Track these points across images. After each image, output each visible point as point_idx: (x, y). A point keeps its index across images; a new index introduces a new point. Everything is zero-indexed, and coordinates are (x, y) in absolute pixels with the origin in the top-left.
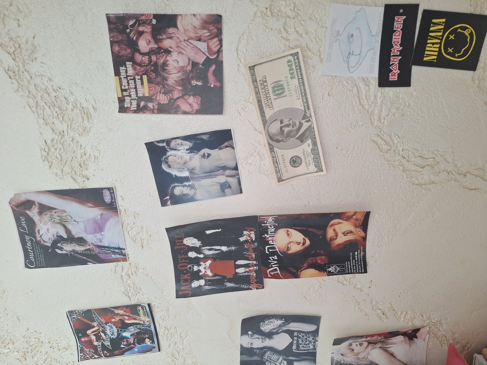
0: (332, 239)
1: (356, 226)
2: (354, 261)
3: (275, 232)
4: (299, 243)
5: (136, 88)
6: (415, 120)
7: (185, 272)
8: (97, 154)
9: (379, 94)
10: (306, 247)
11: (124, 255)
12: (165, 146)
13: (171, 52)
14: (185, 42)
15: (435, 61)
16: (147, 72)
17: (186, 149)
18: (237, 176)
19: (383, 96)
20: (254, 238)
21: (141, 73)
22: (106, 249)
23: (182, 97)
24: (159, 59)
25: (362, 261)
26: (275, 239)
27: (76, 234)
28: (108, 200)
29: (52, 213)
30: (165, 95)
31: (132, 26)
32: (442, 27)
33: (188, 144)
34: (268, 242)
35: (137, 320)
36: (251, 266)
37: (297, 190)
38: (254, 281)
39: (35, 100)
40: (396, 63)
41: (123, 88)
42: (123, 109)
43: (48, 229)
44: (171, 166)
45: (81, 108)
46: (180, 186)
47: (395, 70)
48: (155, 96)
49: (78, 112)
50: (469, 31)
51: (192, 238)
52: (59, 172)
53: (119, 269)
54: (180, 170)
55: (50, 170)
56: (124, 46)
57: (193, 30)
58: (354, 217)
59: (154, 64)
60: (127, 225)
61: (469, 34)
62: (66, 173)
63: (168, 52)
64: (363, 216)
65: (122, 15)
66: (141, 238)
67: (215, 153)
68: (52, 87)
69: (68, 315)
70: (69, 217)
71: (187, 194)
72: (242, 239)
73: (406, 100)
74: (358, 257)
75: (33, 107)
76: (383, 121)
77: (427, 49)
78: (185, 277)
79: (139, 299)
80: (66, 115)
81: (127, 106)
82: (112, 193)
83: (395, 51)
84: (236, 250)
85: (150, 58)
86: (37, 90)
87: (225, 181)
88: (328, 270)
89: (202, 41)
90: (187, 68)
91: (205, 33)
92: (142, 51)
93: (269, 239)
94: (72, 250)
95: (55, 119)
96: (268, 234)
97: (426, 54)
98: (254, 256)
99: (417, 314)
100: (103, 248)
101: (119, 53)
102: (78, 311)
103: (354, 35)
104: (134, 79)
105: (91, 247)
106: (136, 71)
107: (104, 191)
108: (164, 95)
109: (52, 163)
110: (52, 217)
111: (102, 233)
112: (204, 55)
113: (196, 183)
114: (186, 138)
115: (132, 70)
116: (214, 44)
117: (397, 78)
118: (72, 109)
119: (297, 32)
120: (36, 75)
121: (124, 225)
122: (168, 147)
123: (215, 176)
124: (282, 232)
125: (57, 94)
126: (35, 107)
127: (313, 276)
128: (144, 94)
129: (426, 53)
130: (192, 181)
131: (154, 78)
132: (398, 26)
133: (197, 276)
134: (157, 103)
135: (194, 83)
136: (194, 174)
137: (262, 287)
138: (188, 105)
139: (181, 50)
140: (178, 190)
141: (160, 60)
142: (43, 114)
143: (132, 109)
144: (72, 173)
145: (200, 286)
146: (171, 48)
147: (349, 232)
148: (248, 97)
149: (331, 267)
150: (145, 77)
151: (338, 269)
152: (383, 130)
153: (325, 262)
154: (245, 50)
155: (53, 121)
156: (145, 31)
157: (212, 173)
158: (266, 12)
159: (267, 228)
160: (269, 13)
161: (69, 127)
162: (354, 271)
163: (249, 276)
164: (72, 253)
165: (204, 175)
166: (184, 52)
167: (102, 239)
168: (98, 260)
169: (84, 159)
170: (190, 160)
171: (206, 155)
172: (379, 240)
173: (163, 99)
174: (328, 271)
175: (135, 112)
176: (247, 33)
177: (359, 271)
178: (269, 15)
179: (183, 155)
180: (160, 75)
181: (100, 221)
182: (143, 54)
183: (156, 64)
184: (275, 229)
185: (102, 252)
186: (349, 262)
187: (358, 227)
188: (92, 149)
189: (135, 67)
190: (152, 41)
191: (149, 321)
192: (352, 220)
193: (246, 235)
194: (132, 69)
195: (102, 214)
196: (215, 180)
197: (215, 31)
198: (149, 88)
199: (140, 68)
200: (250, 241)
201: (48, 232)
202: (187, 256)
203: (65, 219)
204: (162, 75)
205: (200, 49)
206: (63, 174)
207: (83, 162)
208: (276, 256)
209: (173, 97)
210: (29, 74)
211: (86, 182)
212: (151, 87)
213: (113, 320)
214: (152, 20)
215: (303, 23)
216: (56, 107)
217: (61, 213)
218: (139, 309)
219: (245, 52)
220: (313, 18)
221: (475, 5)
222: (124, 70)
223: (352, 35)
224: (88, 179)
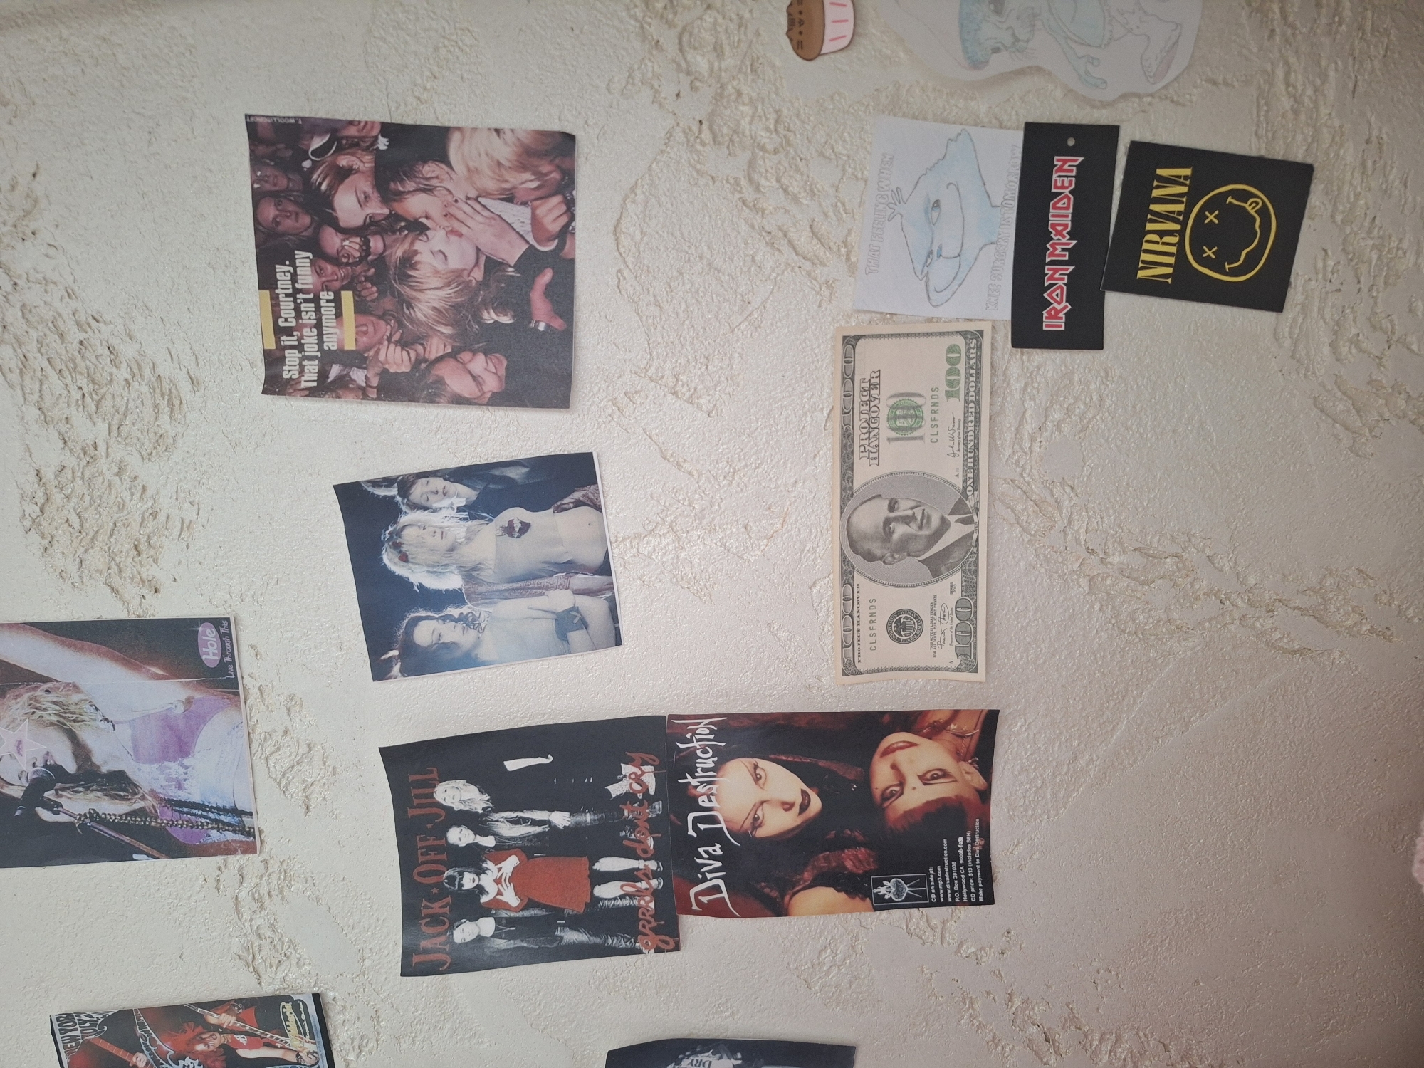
0: (888, 796)
1: (959, 756)
2: (954, 864)
3: (716, 769)
4: (788, 806)
5: (319, 326)
6: (1119, 443)
7: (435, 891)
8: (189, 514)
9: (1015, 370)
10: (810, 819)
11: (250, 834)
12: (394, 497)
13: (428, 229)
14: (467, 203)
15: (1169, 281)
16: (356, 281)
17: (458, 508)
18: (607, 593)
19: (1025, 375)
20: (654, 787)
21: (337, 285)
22: (194, 811)
23: (453, 355)
24: (391, 247)
25: (978, 867)
26: (716, 790)
27: (105, 762)
28: (211, 657)
29: (39, 693)
30: (403, 349)
31: (320, 152)
32: (1185, 189)
33: (463, 494)
34: (695, 799)
35: (277, 1047)
36: (643, 877)
37: (783, 639)
38: (648, 926)
39: (19, 351)
40: (1061, 283)
41: (281, 323)
42: (275, 385)
43: (20, 742)
44: (410, 557)
45: (153, 379)
46: (433, 618)
47: (1059, 303)
48: (375, 349)
49: (145, 389)
50: (1257, 203)
51: (460, 783)
52: (72, 568)
53: (230, 877)
54: (436, 569)
55: (44, 560)
56: (291, 208)
57: (494, 172)
58: (952, 726)
59: (375, 260)
60: (265, 738)
61: (1256, 212)
62: (92, 569)
63: (418, 228)
64: (979, 726)
65: (293, 121)
66: (305, 781)
67: (542, 520)
68: (74, 314)
69: (56, 1028)
70: (87, 707)
71: (453, 643)
72: (615, 790)
73: (1093, 387)
74: (965, 853)
75: (11, 372)
76: (1027, 444)
77: (1146, 246)
78: (436, 907)
79: (287, 979)
80: (109, 397)
81: (288, 377)
82: (225, 634)
83: (1056, 249)
84: (597, 823)
85: (367, 243)
86: (28, 321)
87: (571, 606)
88: (875, 891)
89: (516, 204)
90: (472, 274)
91: (526, 182)
92: (342, 224)
93: (698, 790)
94: (90, 813)
95: (73, 408)
96: (697, 774)
97: (1143, 262)
98: (650, 843)
99: (1151, 1043)
100: (186, 810)
101: (278, 224)
102: (89, 1016)
103: (942, 204)
104: (316, 301)
105: (149, 802)
106: (324, 279)
107: (200, 629)
108: (399, 348)
109: (52, 537)
110: (34, 706)
111: (186, 762)
112: (523, 243)
113: (483, 609)
114: (460, 475)
115: (312, 275)
116: (551, 211)
117: (1063, 324)
118: (126, 380)
119: (785, 191)
120: (28, 281)
121: (255, 736)
122: (404, 499)
123: (539, 591)
124: (738, 770)
125: (86, 336)
126: (18, 371)
127: (830, 910)
128: (341, 343)
129: (1144, 257)
130: (470, 605)
131: (373, 301)
132: (1063, 181)
133: (471, 906)
134: (378, 370)
135: (490, 316)
136: (478, 582)
137: (672, 945)
138: (470, 378)
139: (456, 225)
140: (426, 632)
141: (394, 250)
142: (40, 391)
143: (304, 385)
144: (110, 571)
145: (480, 939)
146: (427, 217)
147: (940, 773)
148: (645, 362)
149: (885, 883)
150: (347, 297)
151: (907, 889)
152: (1031, 471)
153: (868, 868)
154: (638, 232)
155: (67, 412)
156: (355, 167)
157: (532, 582)
158: (700, 132)
159: (692, 755)
160: (706, 135)
161: (115, 433)
162: (953, 897)
163: (634, 910)
164: (88, 820)
165: (508, 586)
166: (464, 230)
167: (185, 780)
168: (167, 846)
169: (148, 531)
170: (469, 539)
171: (517, 526)
172: (1027, 802)
173: (396, 360)
174: (876, 894)
175: (312, 393)
176: (646, 186)
177: (969, 898)
178: (707, 141)
179: (446, 523)
180: (393, 291)
181: (181, 723)
182: (347, 232)
183: (381, 261)
184: (715, 759)
185: (180, 822)
186: (939, 867)
187: (965, 760)
188: (177, 499)
189: (320, 267)
190: (375, 196)
191: (314, 1052)
192: (947, 736)
193: (630, 778)
194: (310, 273)
195: (189, 701)
196: (539, 602)
197: (555, 175)
198: (356, 327)
199: (336, 269)
200: (640, 796)
201: (19, 752)
202: (443, 842)
203: (75, 713)
204: (398, 291)
205: (509, 224)
206: (82, 572)
207: (146, 537)
208: (718, 847)
209: (427, 356)
210: (10, 277)
211: (150, 597)
212: (362, 325)
213: (200, 1047)
214: (376, 138)
215: (800, 164)
216: (81, 373)
217: (64, 693)
218: (284, 1010)
219: (638, 237)
220: (828, 155)
221: (1270, 135)
222: (286, 274)
223: (937, 202)
224: (156, 592)
